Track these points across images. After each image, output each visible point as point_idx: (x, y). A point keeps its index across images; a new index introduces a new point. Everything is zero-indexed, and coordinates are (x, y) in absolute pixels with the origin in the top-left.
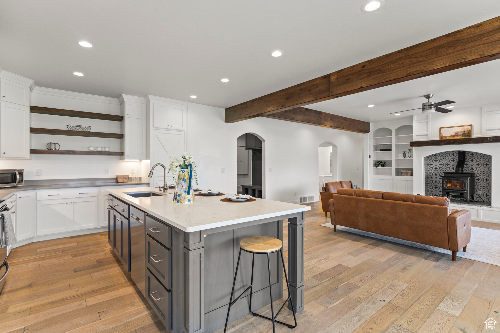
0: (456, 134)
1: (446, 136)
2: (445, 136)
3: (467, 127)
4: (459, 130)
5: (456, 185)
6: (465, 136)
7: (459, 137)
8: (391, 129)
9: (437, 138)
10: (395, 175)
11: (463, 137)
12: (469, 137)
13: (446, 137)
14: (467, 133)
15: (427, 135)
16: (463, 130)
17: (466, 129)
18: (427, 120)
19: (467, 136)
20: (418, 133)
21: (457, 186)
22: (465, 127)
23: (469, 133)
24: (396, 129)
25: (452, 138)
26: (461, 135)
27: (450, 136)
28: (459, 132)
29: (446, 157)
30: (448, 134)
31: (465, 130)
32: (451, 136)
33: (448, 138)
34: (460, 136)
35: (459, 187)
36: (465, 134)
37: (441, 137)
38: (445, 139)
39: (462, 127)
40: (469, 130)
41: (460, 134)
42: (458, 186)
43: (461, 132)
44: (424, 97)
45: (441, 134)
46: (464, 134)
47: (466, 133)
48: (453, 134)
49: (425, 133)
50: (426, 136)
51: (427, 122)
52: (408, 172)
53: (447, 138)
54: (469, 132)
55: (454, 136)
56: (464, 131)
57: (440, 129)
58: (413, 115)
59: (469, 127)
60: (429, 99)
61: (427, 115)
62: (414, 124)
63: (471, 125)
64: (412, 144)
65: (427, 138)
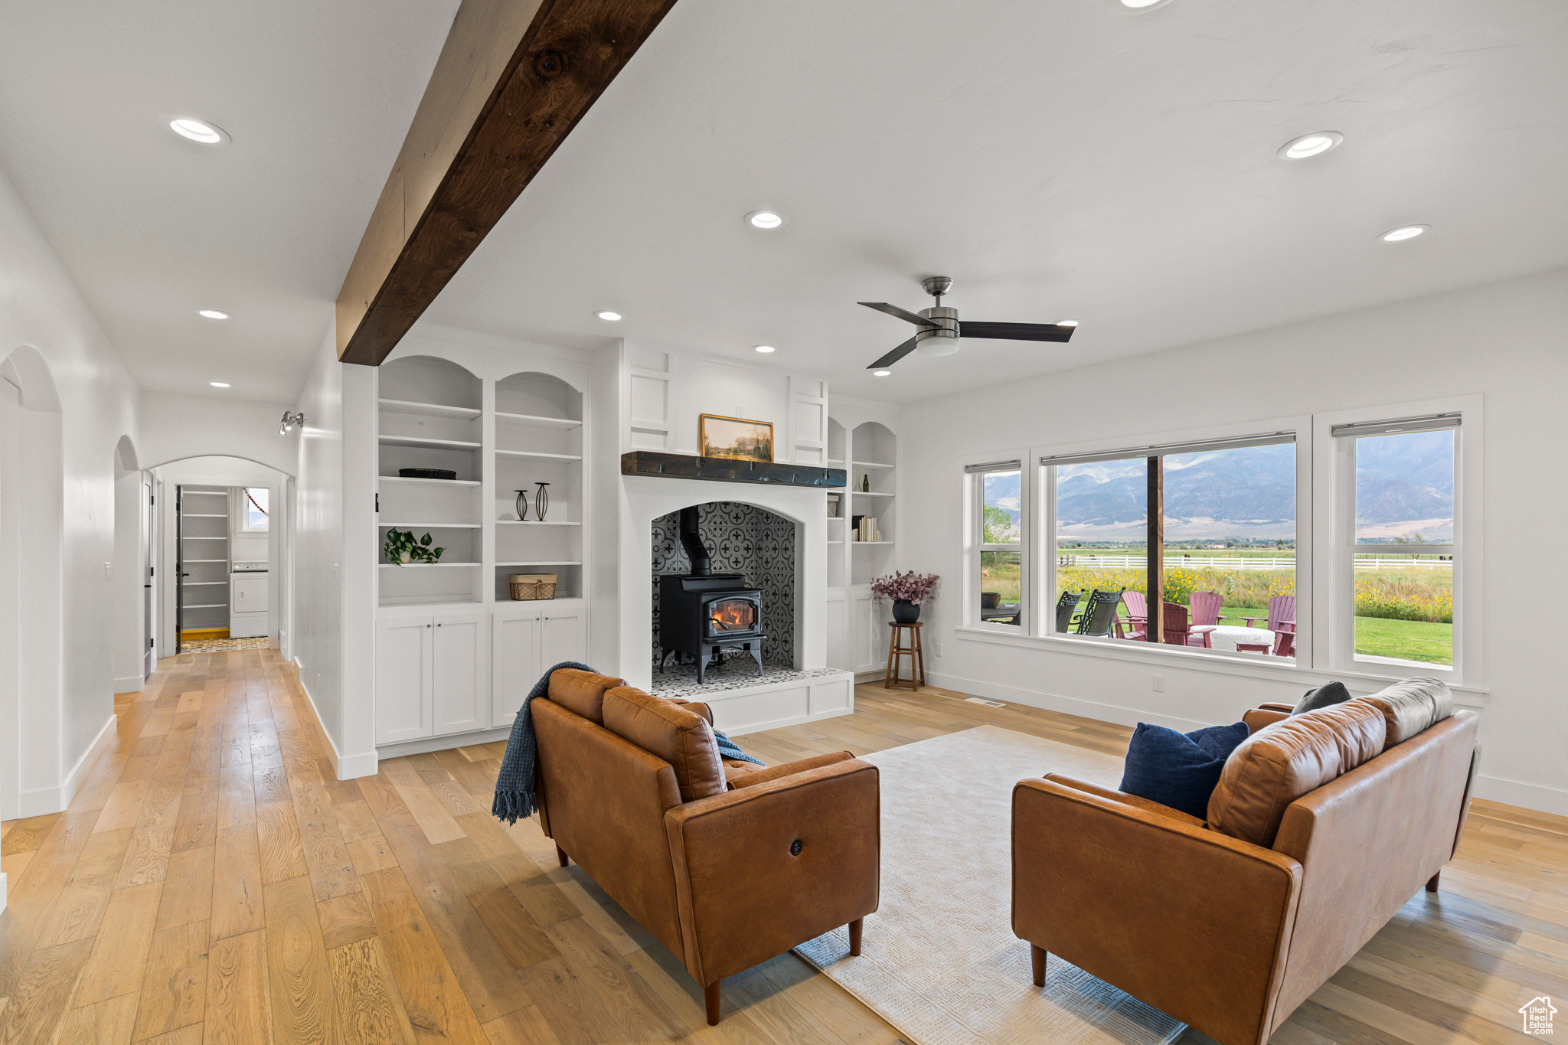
0: (742, 446)
1: (719, 448)
2: (716, 448)
3: (763, 427)
4: (748, 433)
5: (733, 616)
6: (761, 457)
7: (747, 456)
8: (479, 376)
9: (693, 452)
10: (498, 599)
11: (756, 460)
12: (769, 461)
13: (718, 450)
14: (764, 448)
15: (666, 433)
16: (755, 437)
17: (763, 432)
18: (665, 376)
19: (765, 457)
20: (638, 420)
21: (735, 618)
22: (759, 428)
23: (765, 450)
24: (498, 380)
25: (731, 457)
26: (751, 450)
27: (728, 451)
28: (747, 441)
29: (721, 523)
30: (723, 440)
31: (761, 438)
32: (729, 449)
33: (722, 456)
34: (749, 453)
35: (740, 621)
36: (760, 449)
37: (708, 449)
38: (715, 456)
39: (752, 427)
40: (766, 438)
41: (748, 447)
42: (737, 621)
43: (752, 440)
44: (923, 284)
45: (706, 438)
46: (757, 449)
47: (761, 446)
48: (734, 445)
49: (658, 423)
50: (661, 437)
51: (667, 381)
52: (544, 582)
53: (721, 454)
54: (766, 446)
55: (736, 452)
56: (758, 441)
57: (702, 418)
58: (623, 339)
59: (768, 428)
60: (942, 298)
61: (667, 355)
62: (625, 378)
63: (770, 425)
64: (639, 464)
65: (665, 445)
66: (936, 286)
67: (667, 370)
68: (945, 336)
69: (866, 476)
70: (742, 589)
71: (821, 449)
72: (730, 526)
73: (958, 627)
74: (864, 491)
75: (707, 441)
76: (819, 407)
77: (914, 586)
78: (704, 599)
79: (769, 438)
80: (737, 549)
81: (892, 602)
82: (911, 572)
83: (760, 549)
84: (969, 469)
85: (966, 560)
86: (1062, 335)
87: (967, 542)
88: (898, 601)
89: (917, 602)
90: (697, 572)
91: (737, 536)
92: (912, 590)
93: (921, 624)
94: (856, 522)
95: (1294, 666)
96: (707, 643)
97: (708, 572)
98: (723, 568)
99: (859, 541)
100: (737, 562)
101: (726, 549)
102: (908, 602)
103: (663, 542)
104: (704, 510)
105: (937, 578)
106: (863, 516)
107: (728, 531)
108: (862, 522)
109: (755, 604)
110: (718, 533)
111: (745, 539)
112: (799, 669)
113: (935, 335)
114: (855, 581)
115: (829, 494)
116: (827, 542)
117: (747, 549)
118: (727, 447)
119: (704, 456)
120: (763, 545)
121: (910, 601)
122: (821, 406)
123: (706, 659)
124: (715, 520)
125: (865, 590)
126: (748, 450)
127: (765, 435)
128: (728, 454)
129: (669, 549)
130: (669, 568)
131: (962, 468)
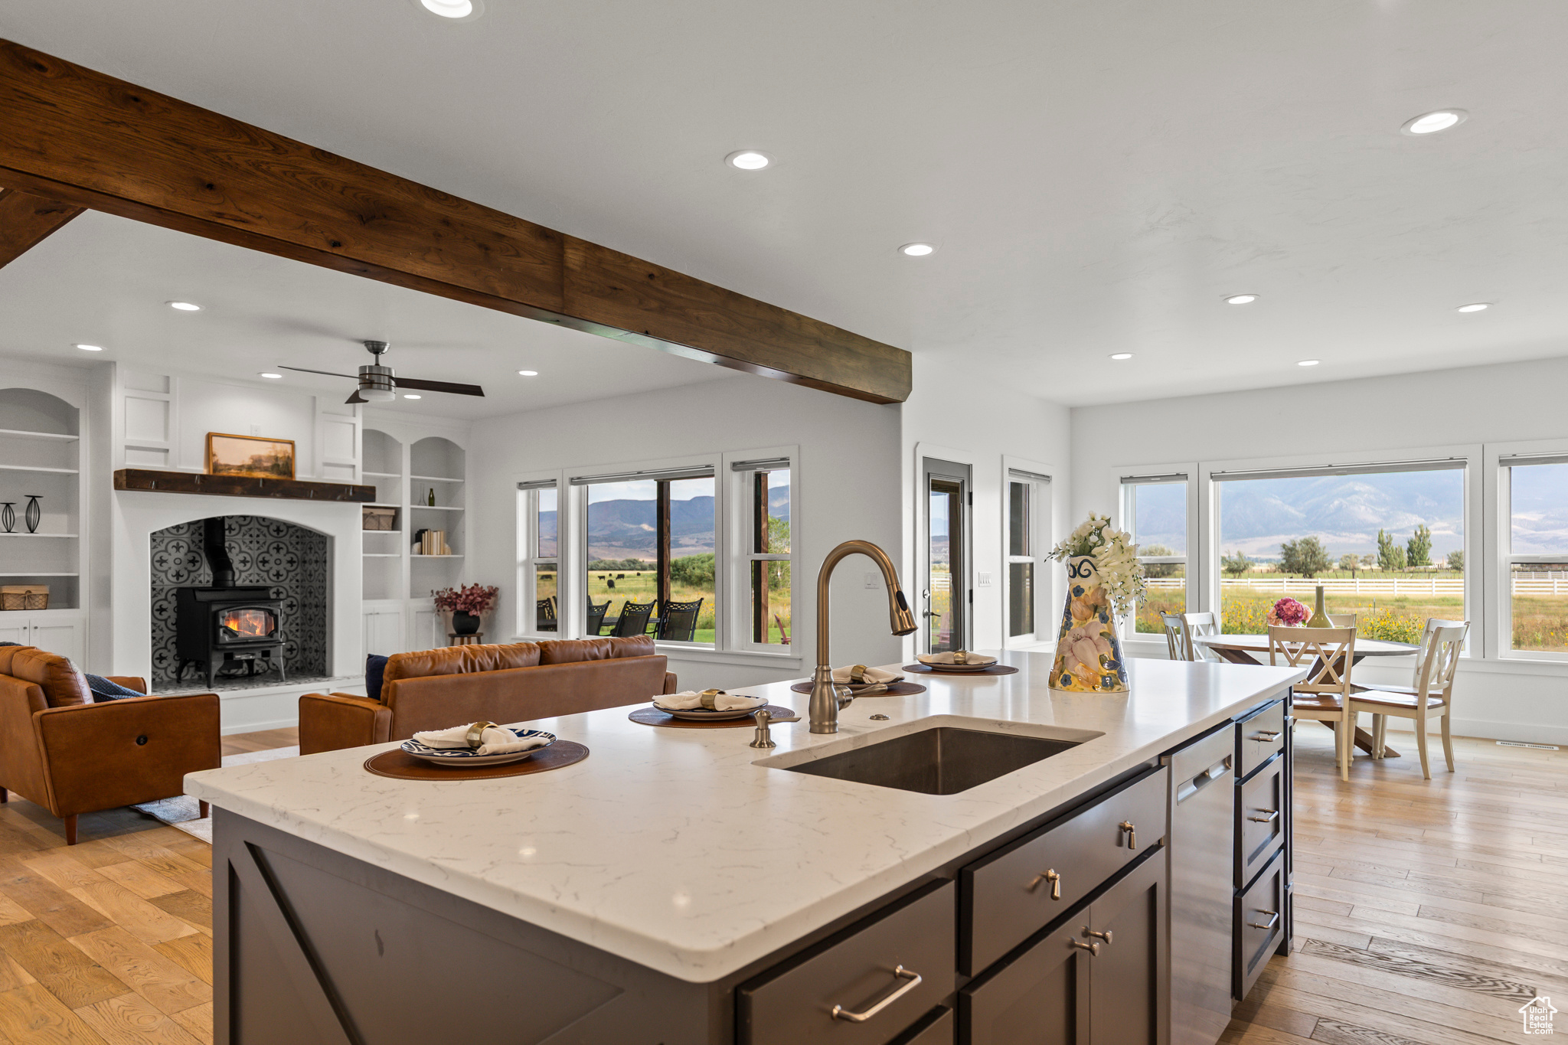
0: (256, 464)
1: (229, 465)
2: (226, 465)
3: (283, 445)
4: (264, 450)
5: (252, 624)
6: (280, 473)
7: (263, 473)
9: (200, 469)
11: (274, 476)
12: (289, 478)
13: (229, 467)
14: (283, 465)
15: (167, 451)
16: (273, 454)
17: (283, 450)
18: (166, 397)
19: (284, 473)
20: (134, 439)
21: (254, 626)
22: (279, 446)
23: (285, 466)
25: (244, 474)
26: (267, 467)
27: (240, 468)
28: (263, 459)
29: (258, 536)
30: (233, 456)
31: (280, 455)
32: (243, 466)
33: (233, 473)
34: (266, 469)
36: (278, 465)
37: (216, 467)
38: (225, 474)
39: (270, 445)
40: (287, 455)
41: (265, 464)
42: (256, 630)
43: (269, 458)
44: (366, 345)
45: (214, 455)
46: (275, 467)
47: (281, 463)
48: (248, 462)
49: (158, 441)
50: (162, 455)
51: (168, 402)
52: (33, 592)
53: (232, 471)
54: (287, 464)
55: (250, 468)
56: (276, 458)
57: (209, 437)
58: (115, 363)
59: (288, 447)
60: (381, 357)
61: (168, 377)
62: (120, 402)
63: (292, 443)
64: (132, 480)
65: (166, 461)
66: (376, 348)
67: (167, 391)
68: (380, 389)
69: (432, 490)
70: (268, 599)
71: (354, 467)
72: (270, 539)
73: (513, 636)
74: (430, 505)
75: (215, 459)
76: (352, 426)
77: (471, 598)
78: (214, 608)
79: (290, 455)
80: (278, 562)
81: (451, 615)
82: (476, 585)
83: (305, 562)
84: (522, 486)
85: (520, 573)
86: (476, 391)
87: (521, 554)
88: (458, 614)
89: (473, 613)
90: (219, 583)
91: (278, 549)
92: (468, 601)
93: (482, 634)
94: (418, 537)
95: (714, 649)
96: (217, 650)
97: (230, 584)
98: (261, 581)
99: (421, 554)
100: (278, 575)
101: (264, 562)
102: (465, 613)
103: (186, 554)
104: (237, 522)
105: (497, 589)
106: (427, 530)
107: (267, 544)
108: (425, 536)
109: (275, 613)
110: (255, 546)
111: (288, 552)
112: (331, 675)
113: (371, 388)
114: (414, 594)
115: (364, 507)
116: (362, 555)
117: (291, 562)
118: (239, 464)
119: (211, 473)
120: (307, 559)
121: (466, 613)
122: (354, 425)
123: (217, 664)
124: (251, 532)
125: (428, 603)
126: (265, 467)
127: (285, 452)
128: (241, 470)
129: (193, 561)
130: (193, 581)
131: (515, 485)
